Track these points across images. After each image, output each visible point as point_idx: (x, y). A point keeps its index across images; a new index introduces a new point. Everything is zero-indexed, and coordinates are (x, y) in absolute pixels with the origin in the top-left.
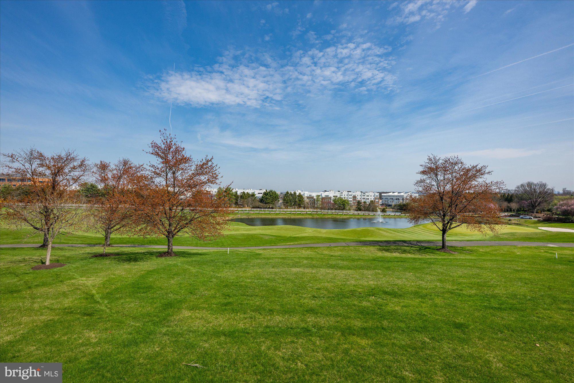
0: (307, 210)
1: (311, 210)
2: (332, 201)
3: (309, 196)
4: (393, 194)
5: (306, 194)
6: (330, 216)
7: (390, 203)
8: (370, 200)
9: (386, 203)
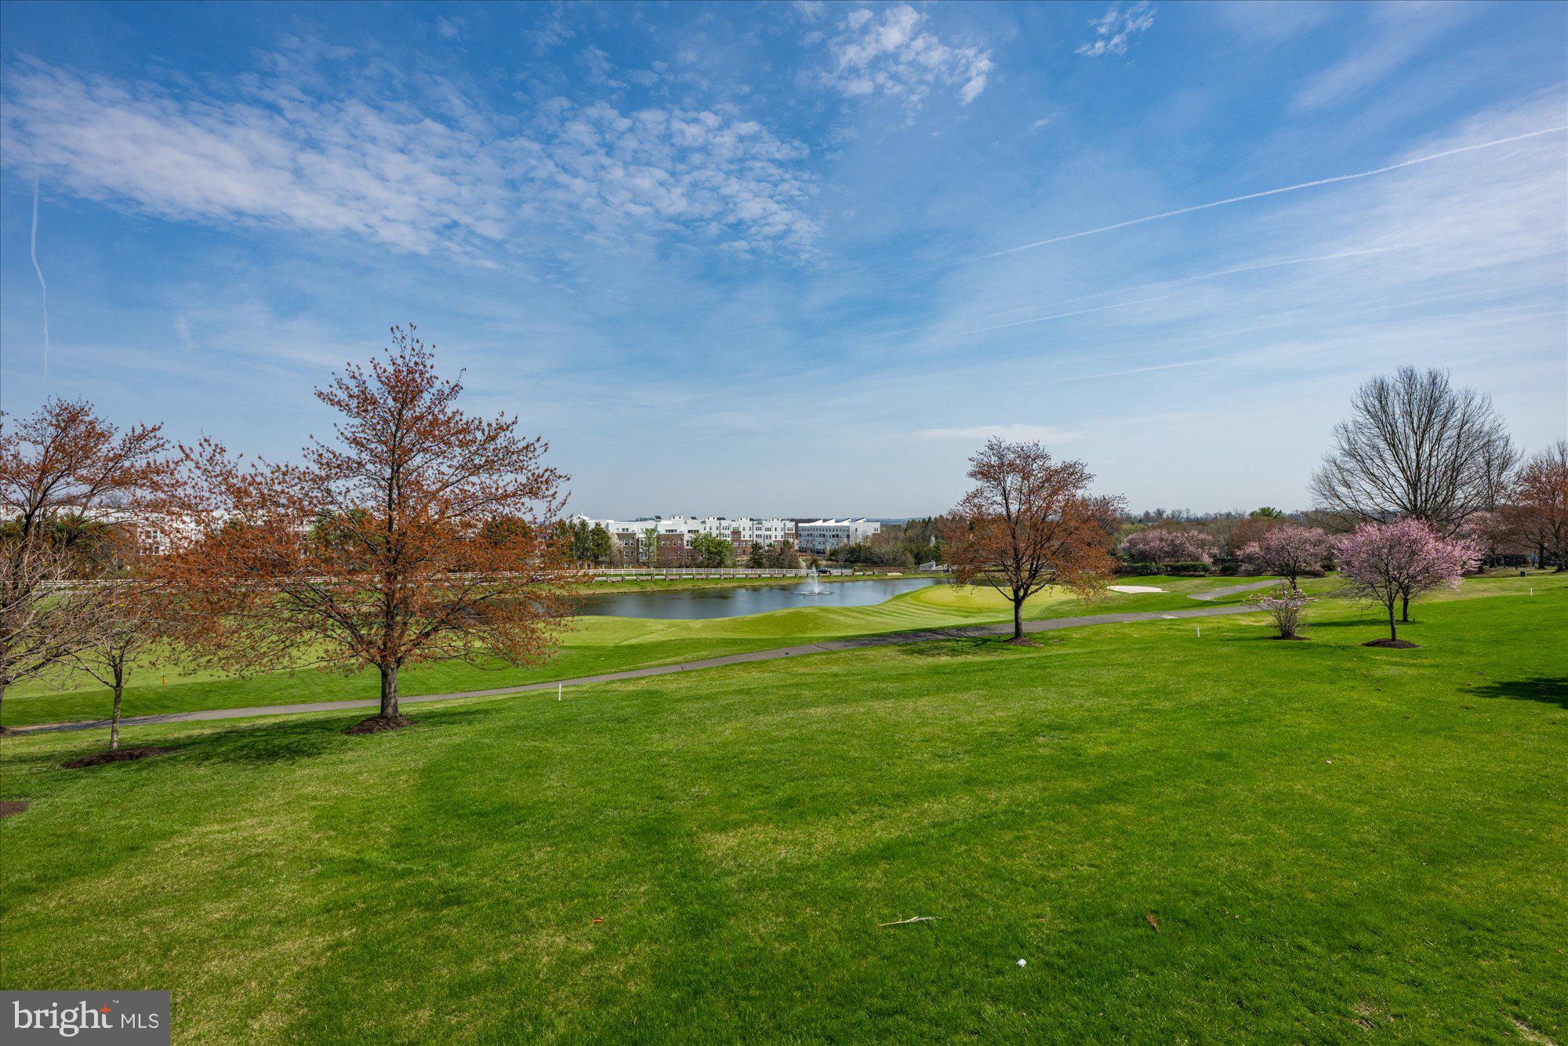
0: (622, 571)
1: (634, 571)
2: (685, 543)
3: (621, 531)
4: (826, 524)
5: (614, 527)
6: (688, 586)
7: (820, 547)
8: (773, 539)
9: (810, 545)
